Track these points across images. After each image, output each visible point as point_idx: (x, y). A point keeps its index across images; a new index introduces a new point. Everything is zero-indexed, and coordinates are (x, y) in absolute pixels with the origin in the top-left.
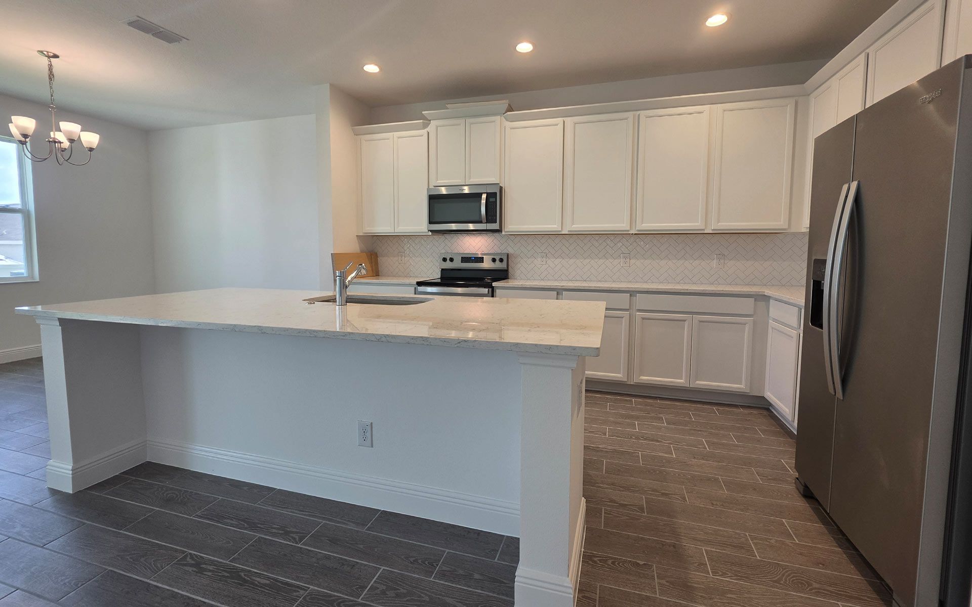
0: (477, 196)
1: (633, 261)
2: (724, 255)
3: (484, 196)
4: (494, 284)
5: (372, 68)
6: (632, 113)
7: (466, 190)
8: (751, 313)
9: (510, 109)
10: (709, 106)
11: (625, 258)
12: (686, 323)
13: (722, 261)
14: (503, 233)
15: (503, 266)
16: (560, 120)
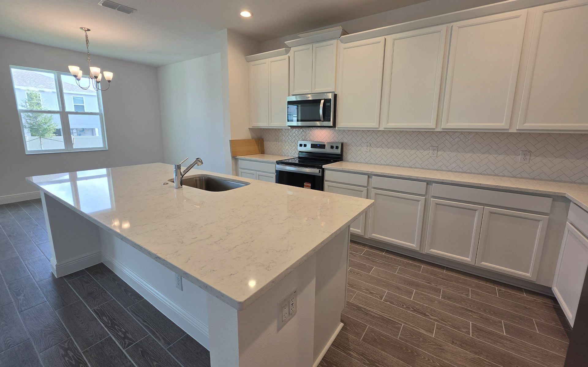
0: (318, 101)
1: (440, 153)
2: (530, 152)
3: (322, 101)
4: (324, 166)
5: (246, 14)
6: (445, 26)
7: (310, 98)
8: (548, 211)
9: (345, 33)
10: (527, 9)
11: (434, 150)
12: (477, 213)
13: (528, 157)
14: (336, 128)
15: (338, 151)
16: (382, 39)
